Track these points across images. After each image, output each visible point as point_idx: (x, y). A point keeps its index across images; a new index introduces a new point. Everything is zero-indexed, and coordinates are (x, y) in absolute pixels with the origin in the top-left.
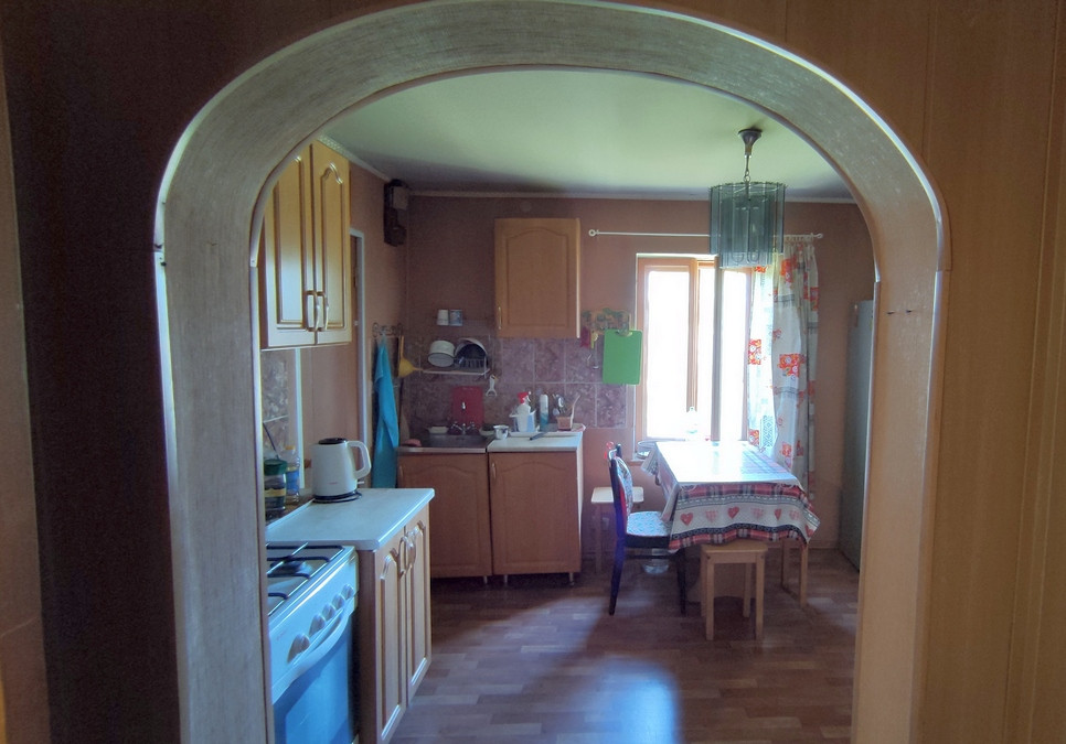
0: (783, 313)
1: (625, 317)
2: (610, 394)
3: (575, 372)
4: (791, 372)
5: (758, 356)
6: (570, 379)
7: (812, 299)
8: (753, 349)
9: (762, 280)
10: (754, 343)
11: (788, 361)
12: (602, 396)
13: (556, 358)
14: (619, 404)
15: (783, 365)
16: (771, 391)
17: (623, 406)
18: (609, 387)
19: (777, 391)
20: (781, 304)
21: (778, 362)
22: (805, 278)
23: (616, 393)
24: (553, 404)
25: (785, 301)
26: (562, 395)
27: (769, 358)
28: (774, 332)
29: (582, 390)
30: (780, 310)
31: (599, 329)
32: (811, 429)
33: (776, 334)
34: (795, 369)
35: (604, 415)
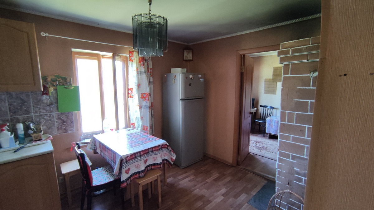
0: (141, 77)
1: (68, 80)
2: (64, 118)
3: (40, 109)
4: (146, 100)
5: (132, 95)
6: (36, 112)
7: (151, 72)
8: (130, 92)
9: (132, 64)
10: (130, 89)
11: (144, 96)
12: (59, 118)
13: (25, 102)
14: (70, 121)
15: (143, 97)
16: (138, 108)
17: (72, 122)
18: (62, 114)
19: (141, 107)
20: (139, 74)
21: (141, 96)
22: (148, 64)
23: (67, 116)
24: (27, 128)
25: (141, 73)
26: (32, 122)
27: (137, 95)
28: (138, 85)
29: (46, 117)
30: (140, 76)
31: (53, 85)
32: (153, 119)
33: (139, 86)
34: (147, 98)
35: (61, 128)
